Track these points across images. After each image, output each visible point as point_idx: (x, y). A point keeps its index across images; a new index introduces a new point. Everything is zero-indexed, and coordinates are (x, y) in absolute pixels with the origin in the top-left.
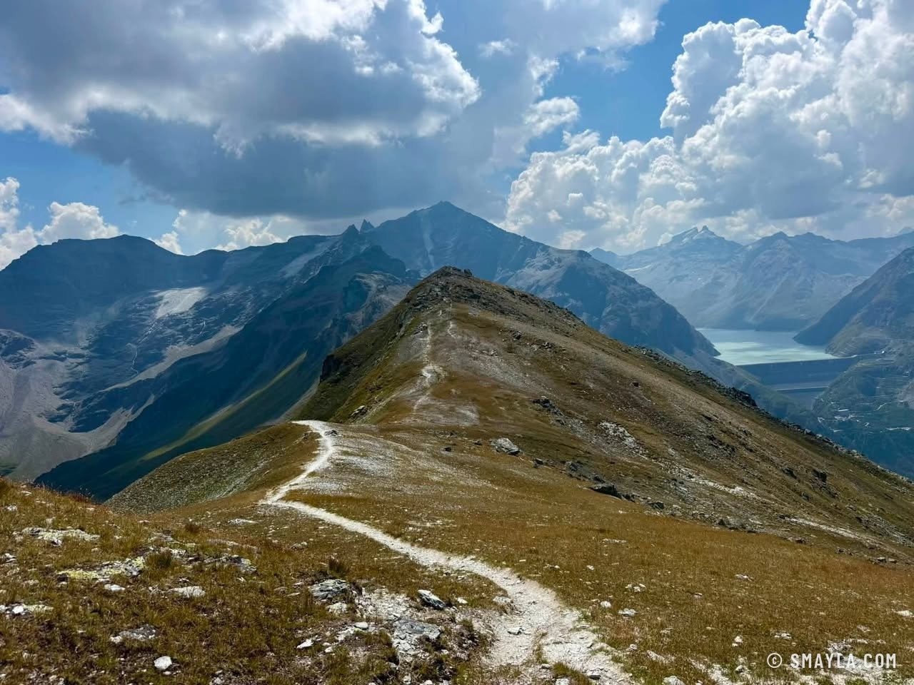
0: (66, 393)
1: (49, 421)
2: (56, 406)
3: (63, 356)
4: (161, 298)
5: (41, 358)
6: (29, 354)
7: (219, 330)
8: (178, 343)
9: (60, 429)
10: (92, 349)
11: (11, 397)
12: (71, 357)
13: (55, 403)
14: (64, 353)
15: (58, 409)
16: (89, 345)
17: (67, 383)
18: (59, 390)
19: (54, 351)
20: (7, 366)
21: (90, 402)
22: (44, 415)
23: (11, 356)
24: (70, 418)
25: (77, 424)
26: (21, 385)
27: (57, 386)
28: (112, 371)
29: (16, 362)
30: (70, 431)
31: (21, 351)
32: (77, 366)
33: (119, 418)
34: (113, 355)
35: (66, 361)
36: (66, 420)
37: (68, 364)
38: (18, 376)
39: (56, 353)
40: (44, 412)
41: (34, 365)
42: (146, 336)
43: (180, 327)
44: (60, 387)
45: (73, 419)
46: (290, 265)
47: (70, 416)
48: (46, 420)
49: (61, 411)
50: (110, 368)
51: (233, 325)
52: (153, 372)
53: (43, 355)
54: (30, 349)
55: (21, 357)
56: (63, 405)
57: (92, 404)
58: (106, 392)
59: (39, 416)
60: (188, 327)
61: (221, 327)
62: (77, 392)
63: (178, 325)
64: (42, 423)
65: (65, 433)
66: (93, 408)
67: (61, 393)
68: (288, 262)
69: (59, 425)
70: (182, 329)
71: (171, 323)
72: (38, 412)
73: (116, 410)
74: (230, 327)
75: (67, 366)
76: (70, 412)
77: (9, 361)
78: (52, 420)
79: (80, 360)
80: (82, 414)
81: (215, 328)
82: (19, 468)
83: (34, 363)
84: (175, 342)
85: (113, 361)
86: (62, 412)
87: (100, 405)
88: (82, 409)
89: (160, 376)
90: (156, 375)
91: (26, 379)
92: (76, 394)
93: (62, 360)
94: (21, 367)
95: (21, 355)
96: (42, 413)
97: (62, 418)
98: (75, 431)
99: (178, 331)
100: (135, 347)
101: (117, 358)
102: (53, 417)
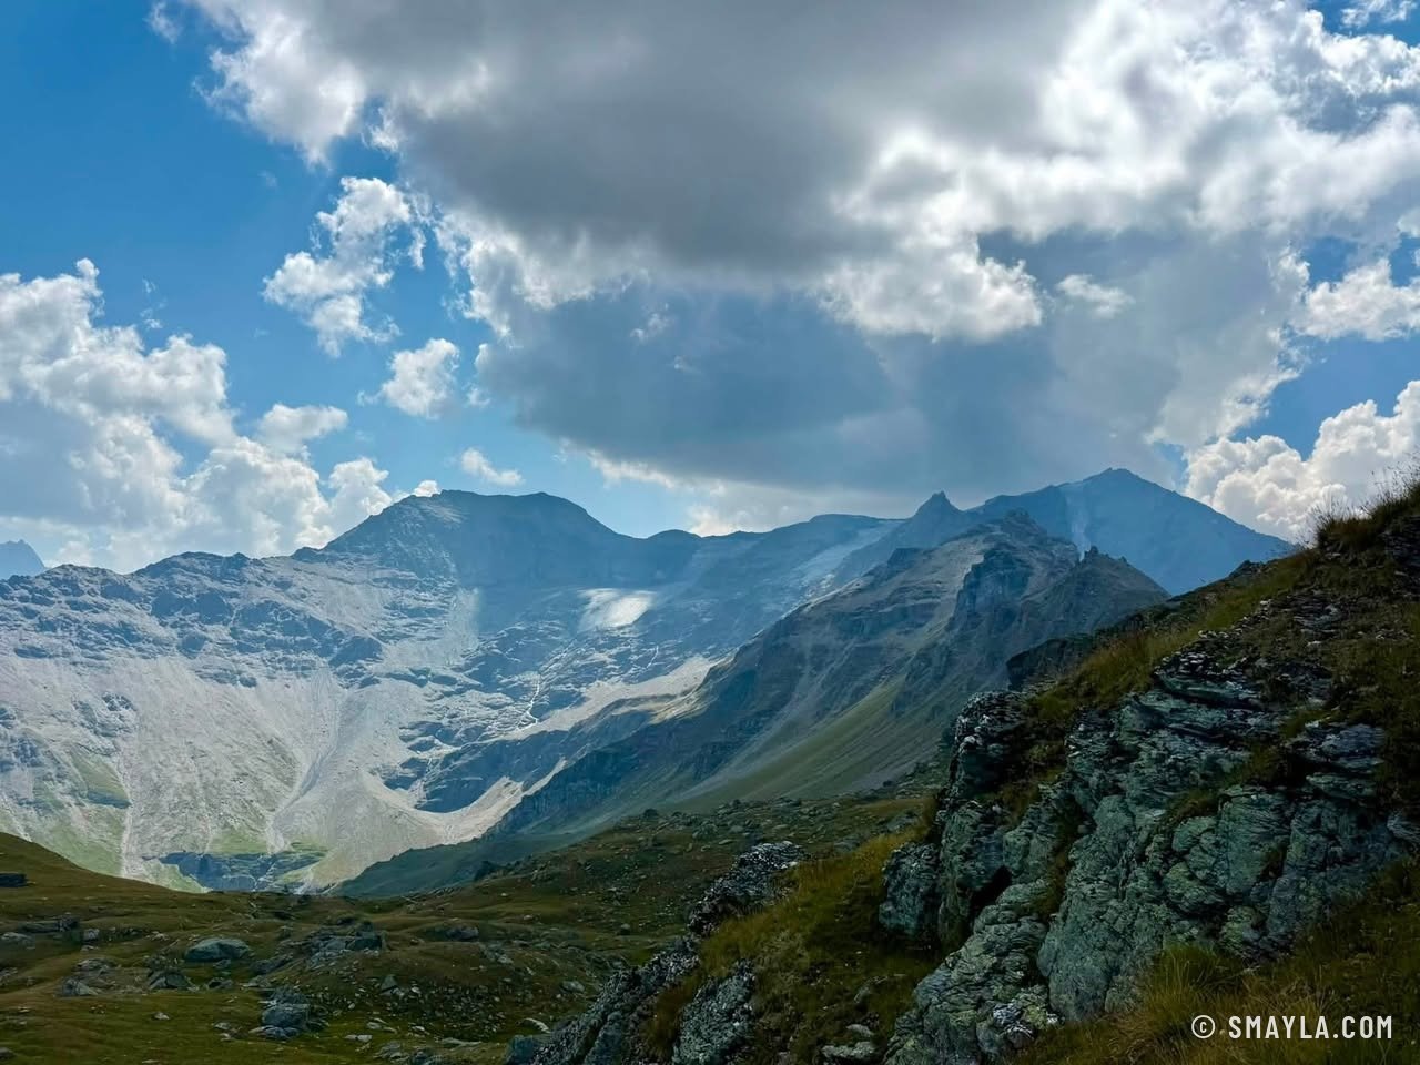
0: (418, 740)
1: (387, 784)
2: (401, 761)
3: (423, 677)
4: (587, 601)
5: (389, 675)
6: (372, 667)
7: (682, 663)
8: (609, 678)
9: (404, 800)
10: (470, 671)
11: (332, 734)
12: (433, 682)
13: (399, 755)
14: (426, 672)
15: (404, 765)
16: (466, 665)
17: (423, 723)
18: (409, 732)
19: (412, 666)
20: (335, 681)
21: (456, 760)
22: (379, 771)
23: (344, 666)
24: (419, 784)
25: (428, 797)
26: (351, 716)
27: (407, 725)
28: (496, 712)
29: (349, 676)
30: (416, 807)
31: (360, 661)
32: (441, 697)
33: (499, 796)
34: (501, 686)
35: (426, 687)
36: (413, 786)
37: (429, 691)
38: (350, 701)
39: (412, 671)
40: (381, 768)
41: (377, 685)
42: (557, 661)
43: (614, 652)
44: (412, 729)
45: (425, 786)
46: (813, 562)
47: (419, 780)
48: (381, 782)
49: (407, 770)
50: (494, 707)
51: (706, 656)
52: (564, 720)
53: (392, 671)
54: (376, 659)
55: (360, 670)
56: (413, 759)
57: (459, 763)
58: (485, 745)
59: (372, 773)
60: (628, 652)
61: (686, 658)
62: (437, 741)
63: (614, 647)
64: (375, 785)
65: (407, 808)
66: (458, 772)
67: (411, 738)
68: (808, 557)
69: (401, 793)
70: (618, 654)
71: (602, 642)
72: (371, 766)
73: (497, 779)
74: (701, 658)
75: (426, 695)
76: (420, 775)
77: (339, 674)
78: (392, 784)
79: (448, 689)
80: (440, 779)
81: (676, 658)
82: (329, 855)
83: (378, 682)
84: (606, 676)
85: (498, 697)
86: (409, 773)
87: (471, 766)
88: (440, 771)
89: (578, 727)
90: (570, 727)
91: (361, 707)
92: (436, 745)
93: (421, 684)
94: (357, 685)
95: (361, 667)
96: (378, 769)
97: (405, 783)
98: (425, 808)
99: (610, 656)
100: (537, 677)
101: (506, 693)
102: (394, 777)
